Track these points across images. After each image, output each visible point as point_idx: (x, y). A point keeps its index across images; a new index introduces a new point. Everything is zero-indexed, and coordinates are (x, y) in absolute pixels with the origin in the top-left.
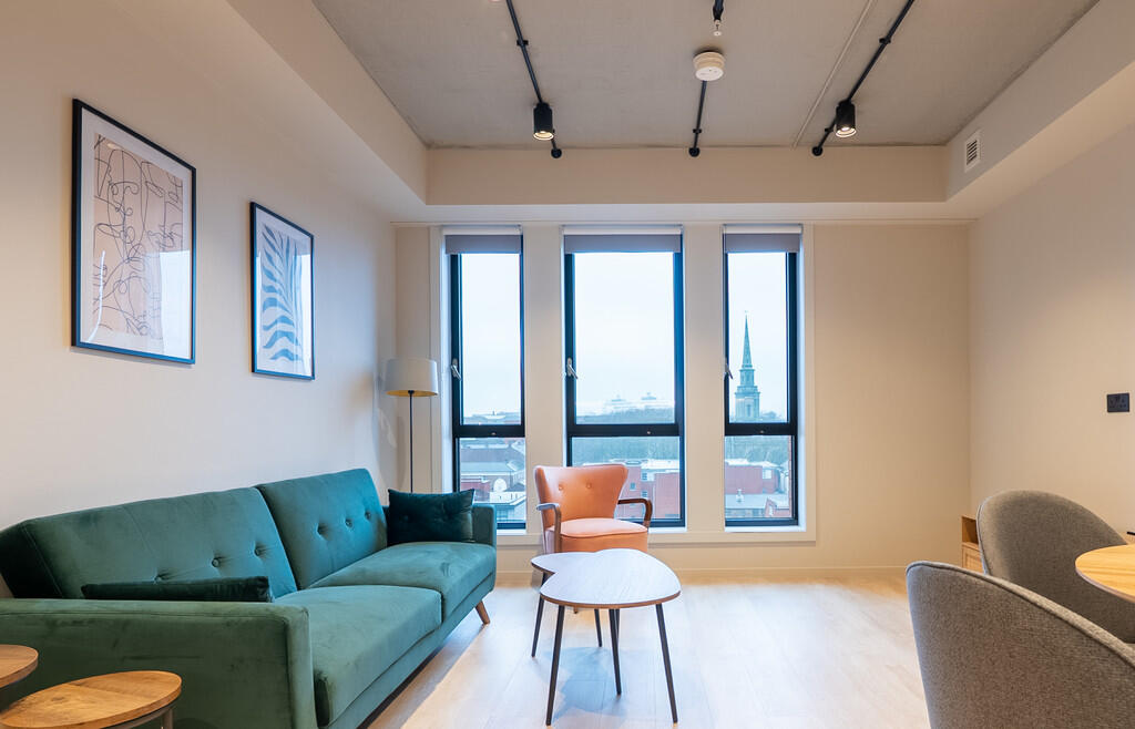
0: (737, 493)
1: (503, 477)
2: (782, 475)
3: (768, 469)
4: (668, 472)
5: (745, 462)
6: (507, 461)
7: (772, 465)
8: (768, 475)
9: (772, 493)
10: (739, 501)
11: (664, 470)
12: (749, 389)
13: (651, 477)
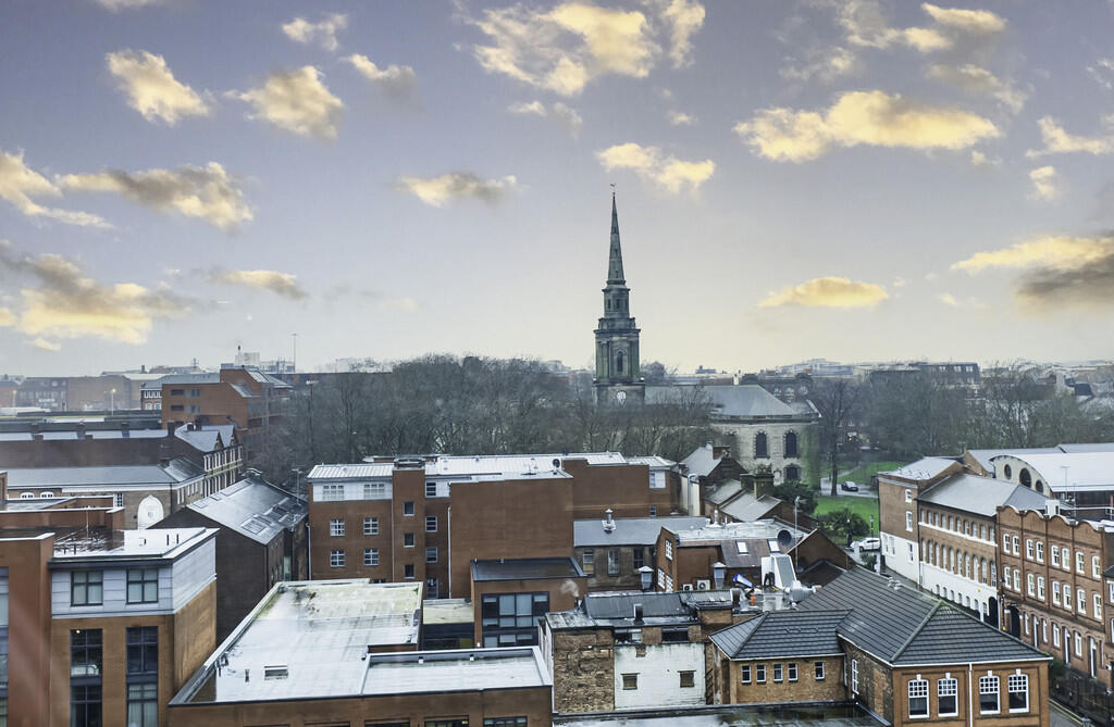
0: (603, 516)
1: (157, 495)
2: (684, 481)
3: (659, 470)
4: (474, 480)
5: (617, 459)
6: (165, 463)
7: (666, 463)
8: (659, 482)
9: (668, 515)
10: (609, 532)
11: (468, 476)
12: (620, 324)
13: (443, 491)
